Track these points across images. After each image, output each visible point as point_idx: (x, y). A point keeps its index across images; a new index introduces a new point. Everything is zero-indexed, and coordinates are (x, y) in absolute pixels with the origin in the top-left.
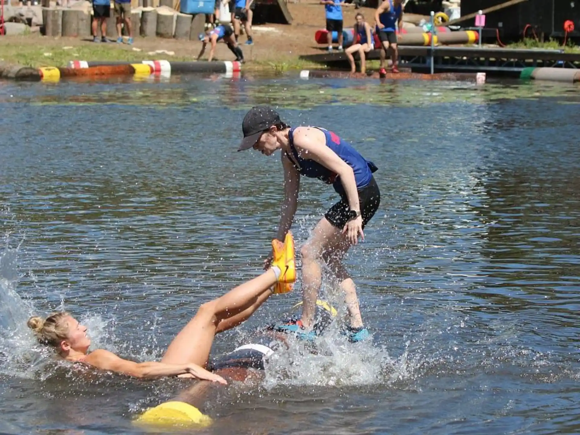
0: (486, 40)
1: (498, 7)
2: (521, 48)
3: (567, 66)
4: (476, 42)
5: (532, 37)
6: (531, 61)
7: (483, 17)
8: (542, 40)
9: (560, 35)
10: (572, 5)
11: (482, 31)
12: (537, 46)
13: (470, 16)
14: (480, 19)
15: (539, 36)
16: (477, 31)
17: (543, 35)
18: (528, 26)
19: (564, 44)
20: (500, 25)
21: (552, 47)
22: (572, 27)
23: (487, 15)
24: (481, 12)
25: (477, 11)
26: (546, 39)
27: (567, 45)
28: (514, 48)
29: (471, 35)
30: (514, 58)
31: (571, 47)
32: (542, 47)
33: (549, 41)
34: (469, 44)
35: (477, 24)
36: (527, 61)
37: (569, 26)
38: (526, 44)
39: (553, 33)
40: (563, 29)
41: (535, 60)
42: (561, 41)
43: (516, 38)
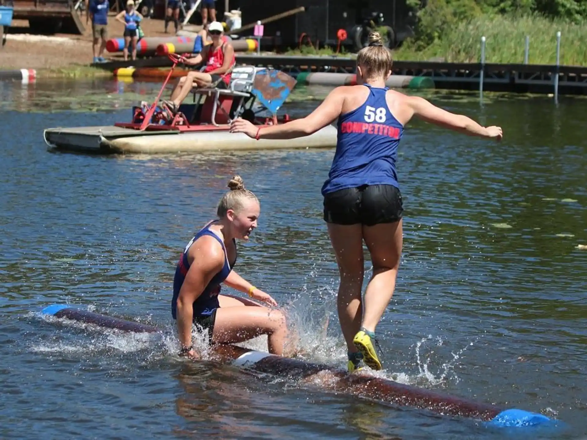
0: (264, 47)
1: (276, 17)
2: (296, 55)
3: (339, 71)
4: (255, 50)
5: (307, 44)
6: (306, 67)
7: (262, 28)
8: (317, 48)
9: (334, 43)
10: (345, 15)
11: (261, 40)
12: (312, 54)
13: (250, 26)
14: (259, 29)
15: (314, 44)
16: (256, 40)
17: (318, 42)
18: (304, 34)
19: (338, 51)
20: (278, 34)
21: (326, 55)
22: (345, 36)
23: (265, 25)
24: (259, 22)
25: (255, 21)
26: (321, 47)
27: (340, 51)
28: (291, 55)
29: (251, 43)
30: (290, 65)
31: (345, 54)
32: (317, 54)
33: (324, 48)
34: (249, 52)
35: (256, 33)
36: (302, 67)
37: (342, 35)
38: (302, 52)
39: (328, 41)
40: (337, 38)
41: (309, 67)
42: (335, 48)
43: (293, 46)
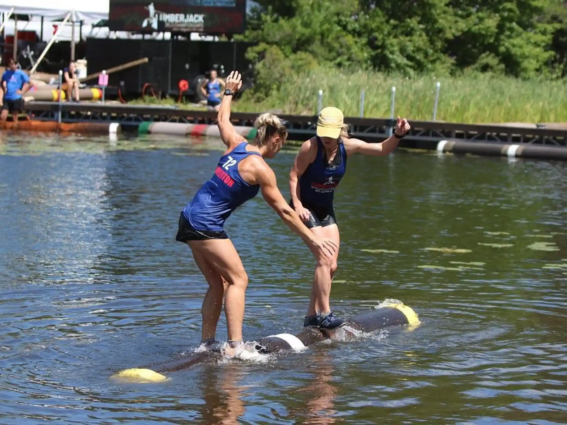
0: (109, 96)
1: (120, 68)
2: (139, 104)
3: (181, 121)
4: (100, 99)
5: (151, 95)
6: (149, 116)
7: (107, 78)
8: (160, 98)
9: (176, 93)
10: (187, 66)
11: (106, 89)
12: (155, 103)
13: (95, 76)
14: (104, 78)
15: (156, 93)
16: (101, 89)
17: (160, 93)
18: (147, 84)
19: (180, 101)
20: (122, 83)
21: (168, 104)
22: (187, 86)
23: (110, 75)
24: (104, 72)
25: (100, 71)
26: (163, 97)
27: (182, 102)
28: (134, 104)
29: (95, 92)
30: (134, 113)
31: (186, 104)
32: (160, 104)
33: (166, 98)
34: (93, 101)
35: (101, 82)
36: (145, 116)
37: (184, 86)
38: (144, 101)
39: (170, 91)
40: (178, 88)
41: (152, 116)
42: (176, 98)
43: (136, 96)
